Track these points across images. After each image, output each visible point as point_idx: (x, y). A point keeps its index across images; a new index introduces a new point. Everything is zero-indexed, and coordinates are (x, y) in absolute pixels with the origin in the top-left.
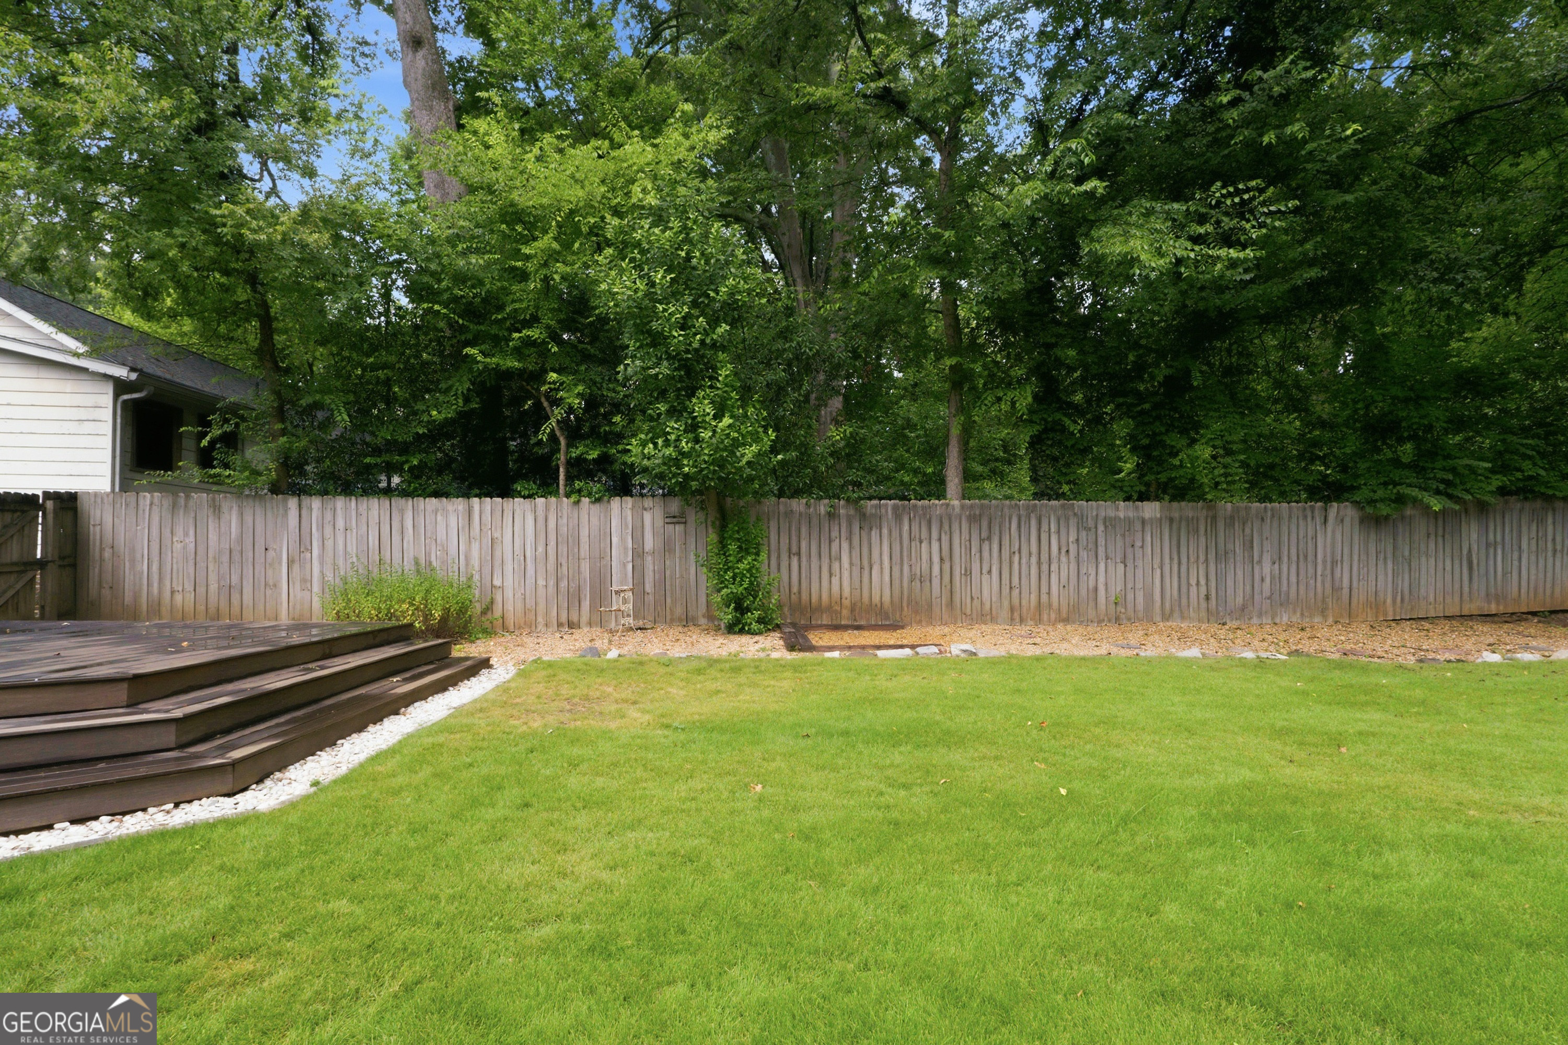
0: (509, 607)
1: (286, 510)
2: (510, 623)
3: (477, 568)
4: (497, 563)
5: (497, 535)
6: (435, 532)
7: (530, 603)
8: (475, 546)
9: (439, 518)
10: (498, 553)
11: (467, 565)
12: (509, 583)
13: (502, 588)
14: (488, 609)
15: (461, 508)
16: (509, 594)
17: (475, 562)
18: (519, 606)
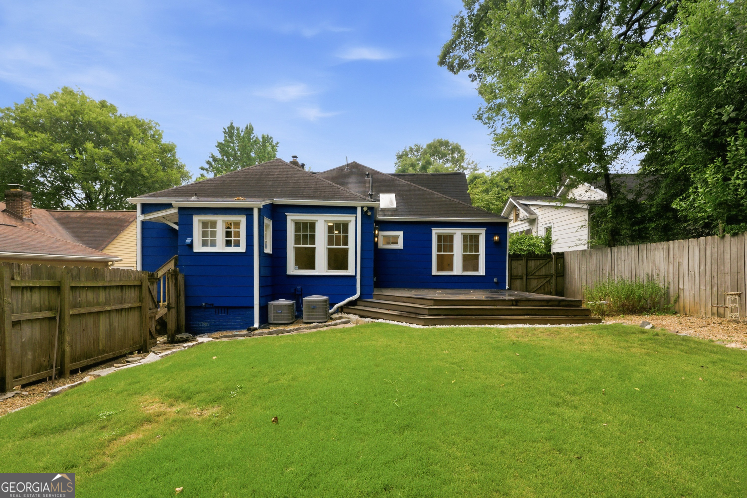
0: (687, 301)
1: (607, 253)
2: (687, 309)
3: (672, 279)
4: (681, 275)
5: (681, 260)
6: (654, 260)
7: (697, 300)
8: (671, 267)
9: (656, 253)
10: (681, 270)
11: (668, 277)
12: (686, 287)
13: (683, 289)
14: (677, 300)
15: (665, 247)
16: (687, 293)
17: (671, 276)
18: (692, 299)
